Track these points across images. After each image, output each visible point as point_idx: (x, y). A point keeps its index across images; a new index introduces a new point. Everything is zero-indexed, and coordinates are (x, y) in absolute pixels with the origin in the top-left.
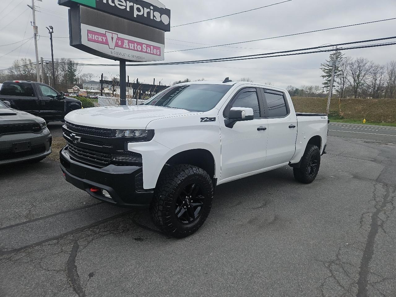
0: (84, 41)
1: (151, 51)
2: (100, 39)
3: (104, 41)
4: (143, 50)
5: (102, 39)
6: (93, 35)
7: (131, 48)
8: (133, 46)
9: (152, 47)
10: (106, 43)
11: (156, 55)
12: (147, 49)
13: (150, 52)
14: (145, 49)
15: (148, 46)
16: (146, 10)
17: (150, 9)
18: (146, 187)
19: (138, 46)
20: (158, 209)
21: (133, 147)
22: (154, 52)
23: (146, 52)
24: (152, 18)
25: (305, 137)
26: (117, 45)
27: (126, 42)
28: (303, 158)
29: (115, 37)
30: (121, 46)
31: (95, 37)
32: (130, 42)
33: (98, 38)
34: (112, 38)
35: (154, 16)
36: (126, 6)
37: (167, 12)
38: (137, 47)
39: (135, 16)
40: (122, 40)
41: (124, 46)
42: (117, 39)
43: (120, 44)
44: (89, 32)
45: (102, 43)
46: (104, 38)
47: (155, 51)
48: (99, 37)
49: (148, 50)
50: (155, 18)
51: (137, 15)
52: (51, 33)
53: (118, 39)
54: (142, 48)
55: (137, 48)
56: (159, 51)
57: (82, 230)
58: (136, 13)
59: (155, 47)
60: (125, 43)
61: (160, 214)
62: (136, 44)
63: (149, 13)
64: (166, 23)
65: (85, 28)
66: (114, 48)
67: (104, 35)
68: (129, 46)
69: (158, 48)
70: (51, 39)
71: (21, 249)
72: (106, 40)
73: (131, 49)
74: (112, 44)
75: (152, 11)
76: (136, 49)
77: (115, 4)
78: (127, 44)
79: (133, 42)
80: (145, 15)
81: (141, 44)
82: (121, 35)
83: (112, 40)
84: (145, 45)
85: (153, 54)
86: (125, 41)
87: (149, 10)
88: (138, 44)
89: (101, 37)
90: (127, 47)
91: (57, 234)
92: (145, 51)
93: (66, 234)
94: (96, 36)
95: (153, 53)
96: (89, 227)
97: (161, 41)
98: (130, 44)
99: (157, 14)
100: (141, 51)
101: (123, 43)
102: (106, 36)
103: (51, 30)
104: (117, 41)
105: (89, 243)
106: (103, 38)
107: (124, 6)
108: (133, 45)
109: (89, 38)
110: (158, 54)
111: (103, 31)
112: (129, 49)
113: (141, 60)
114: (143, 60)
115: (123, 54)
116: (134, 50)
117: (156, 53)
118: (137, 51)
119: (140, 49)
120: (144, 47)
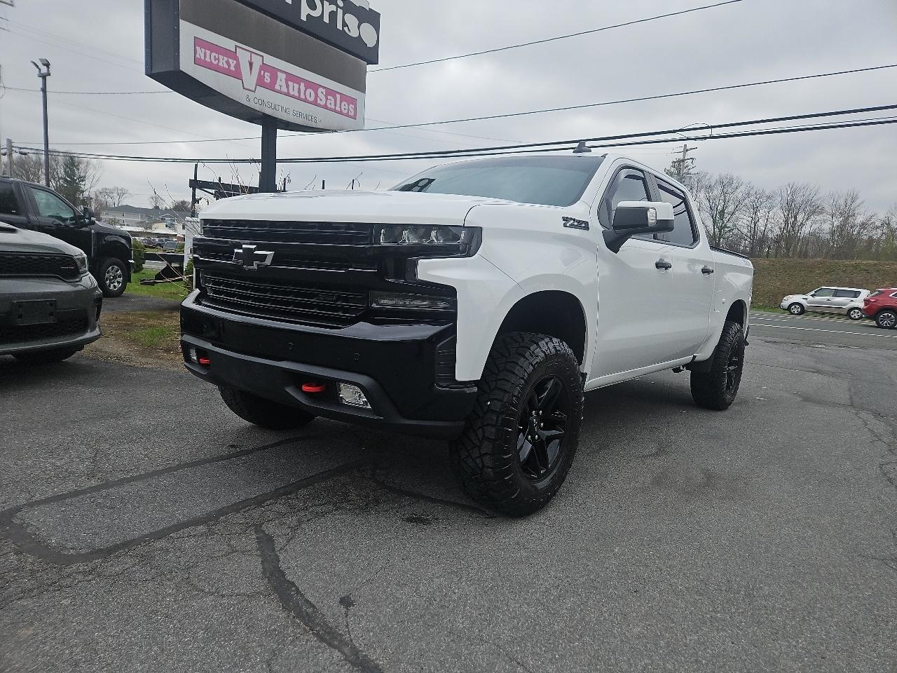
0: (187, 65)
1: (335, 105)
2: (223, 61)
3: (232, 68)
4: (319, 101)
5: (228, 63)
6: (208, 52)
7: (291, 92)
8: (296, 89)
9: (338, 96)
10: (237, 75)
11: (347, 115)
12: (327, 99)
13: (333, 107)
14: (323, 98)
15: (330, 92)
16: (329, 8)
17: (338, 6)
18: (461, 375)
19: (309, 91)
20: (480, 436)
21: (431, 270)
22: (343, 110)
23: (325, 107)
24: (340, 26)
25: (724, 299)
26: (260, 82)
27: (281, 76)
28: (718, 348)
29: (257, 61)
30: (271, 87)
31: (211, 57)
32: (290, 78)
33: (218, 59)
34: (251, 64)
35: (345, 24)
37: (372, 18)
38: (305, 91)
39: (304, 18)
40: (274, 72)
41: (277, 87)
42: (261, 68)
43: (267, 81)
44: (198, 42)
45: (227, 72)
46: (233, 63)
47: (345, 106)
48: (221, 57)
49: (329, 101)
50: (346, 29)
51: (309, 16)
52: (44, 77)
53: (264, 67)
54: (316, 96)
55: (305, 94)
56: (353, 107)
57: (259, 502)
58: (305, 11)
59: (344, 98)
60: (279, 79)
61: (487, 447)
62: (302, 84)
63: (333, 15)
64: (371, 44)
65: (188, 31)
66: (253, 89)
67: (233, 55)
68: (288, 86)
69: (352, 101)
70: (44, 90)
71: (116, 548)
72: (238, 66)
73: (293, 96)
74: (250, 79)
75: (340, 12)
76: (302, 96)
78: (283, 83)
79: (297, 80)
80: (326, 20)
81: (315, 87)
82: (271, 60)
83: (251, 69)
84: (324, 91)
85: (341, 113)
86: (279, 74)
87: (333, 8)
88: (309, 85)
89: (226, 59)
90: (284, 89)
91: (198, 513)
92: (323, 103)
93: (222, 512)
94: (214, 54)
95: (340, 110)
96: (276, 495)
97: (359, 84)
98: (291, 83)
99: (351, 20)
100: (315, 103)
101: (274, 79)
102: (236, 58)
103: (44, 69)
104: (262, 72)
105: (294, 529)
106: (231, 61)
108: (296, 86)
109: (198, 56)
110: (352, 114)
111: (229, 44)
112: (288, 94)
113: (314, 125)
114: (320, 126)
115: (275, 106)
116: (299, 98)
117: (346, 112)
118: (305, 101)
119: (312, 99)
120: (321, 93)
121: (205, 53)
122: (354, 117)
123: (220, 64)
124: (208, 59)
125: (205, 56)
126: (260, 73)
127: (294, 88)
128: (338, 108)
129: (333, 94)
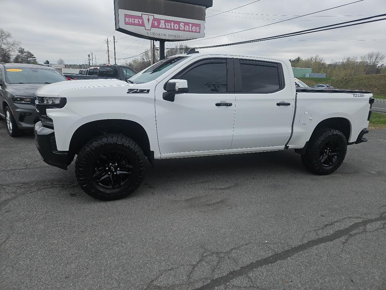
1: (189, 29)
2: (136, 21)
3: (141, 23)
4: (181, 29)
5: (139, 21)
7: (167, 27)
8: (169, 26)
9: (190, 25)
10: (143, 25)
11: (196, 32)
12: (185, 27)
14: (183, 27)
15: (185, 24)
18: (60, 148)
19: (176, 25)
21: (48, 113)
23: (184, 30)
25: (311, 118)
26: (153, 26)
27: (163, 22)
28: (309, 143)
29: (151, 18)
30: (158, 27)
31: (131, 20)
32: (166, 21)
34: (148, 20)
40: (159, 21)
41: (160, 26)
42: (153, 20)
43: (156, 24)
44: (126, 16)
45: (139, 25)
46: (141, 21)
47: (194, 28)
48: (136, 19)
53: (155, 19)
54: (179, 27)
55: (174, 27)
59: (193, 25)
60: (161, 23)
62: (172, 23)
66: (150, 29)
67: (141, 18)
68: (165, 25)
73: (168, 29)
74: (148, 25)
76: (172, 28)
78: (163, 24)
79: (170, 22)
81: (179, 23)
82: (157, 16)
83: (148, 21)
85: (192, 32)
86: (161, 21)
88: (175, 22)
90: (164, 27)
94: (133, 19)
95: (192, 30)
97: (201, 17)
98: (167, 24)
100: (179, 30)
101: (159, 23)
104: (154, 22)
106: (140, 20)
108: (169, 24)
109: (126, 21)
110: (198, 31)
111: (139, 14)
112: (166, 28)
113: (178, 39)
114: (181, 38)
115: (160, 34)
116: (171, 29)
117: (194, 31)
118: (174, 29)
119: (177, 28)
120: (182, 25)
121: (129, 20)
123: (136, 22)
126: (152, 22)
127: (168, 26)
128: (190, 30)
129: (187, 24)
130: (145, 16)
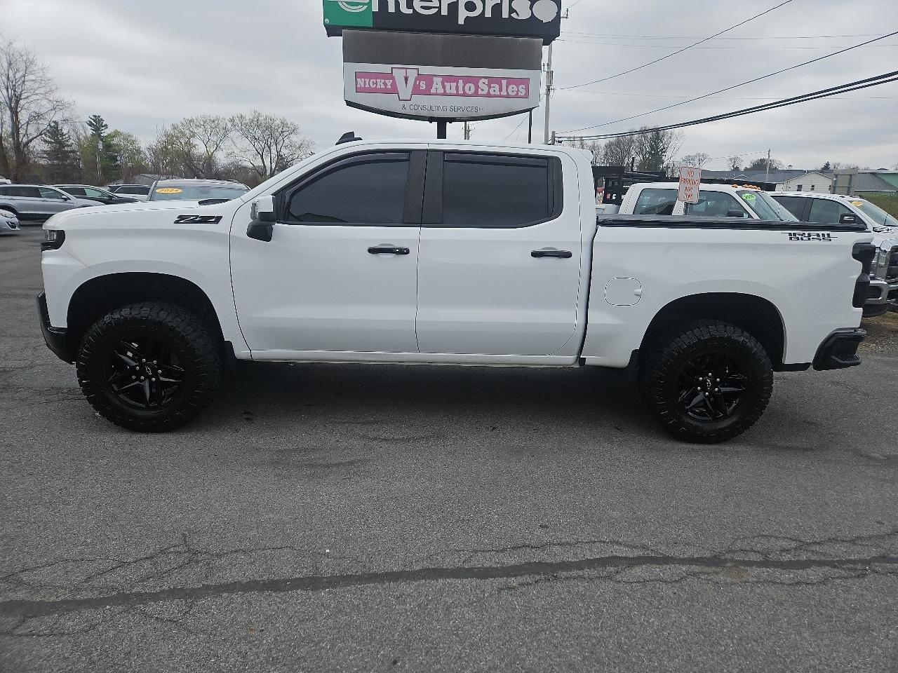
1: (501, 90)
3: (389, 87)
4: (480, 92)
5: (385, 83)
6: (367, 80)
7: (448, 91)
8: (453, 88)
9: (504, 82)
10: (394, 90)
11: (517, 96)
12: (490, 87)
13: (497, 93)
14: (485, 88)
15: (492, 80)
16: (492, 3)
19: (468, 85)
22: (510, 93)
23: (489, 95)
24: (505, 15)
25: (635, 289)
26: (416, 91)
27: (437, 81)
28: (642, 355)
29: (412, 74)
30: (427, 92)
31: (370, 83)
32: (447, 79)
33: (376, 83)
34: (406, 79)
35: (512, 11)
36: (440, 8)
38: (464, 87)
39: (461, 21)
40: (429, 79)
41: (433, 91)
42: (416, 79)
43: (423, 87)
44: (359, 75)
45: (385, 91)
46: (389, 82)
47: (513, 88)
48: (378, 80)
49: (492, 89)
50: (514, 15)
51: (467, 19)
53: (420, 77)
54: (477, 87)
55: (464, 89)
56: (524, 87)
58: (463, 15)
59: (510, 81)
60: (435, 83)
62: (461, 81)
63: (497, 7)
64: (548, 18)
66: (409, 99)
67: (390, 76)
68: (444, 87)
69: (525, 81)
72: (394, 84)
73: (450, 95)
74: (405, 91)
75: (506, 2)
76: (461, 92)
77: (414, 10)
78: (440, 86)
79: (454, 79)
80: (488, 14)
81: (475, 80)
82: (426, 70)
83: (406, 83)
84: (486, 81)
85: (508, 96)
86: (435, 79)
88: (467, 79)
89: (383, 81)
90: (441, 91)
92: (485, 92)
94: (372, 80)
95: (507, 93)
97: (533, 62)
98: (447, 85)
100: (476, 94)
101: (430, 84)
102: (393, 78)
104: (418, 82)
106: (387, 81)
107: (436, 8)
108: (454, 85)
109: (358, 86)
110: (523, 94)
111: (385, 68)
112: (445, 94)
113: (475, 115)
114: (481, 113)
115: (431, 107)
116: (457, 95)
117: (514, 94)
118: (465, 95)
119: (472, 92)
120: (483, 85)
121: (365, 82)
122: (526, 96)
123: (379, 86)
124: (367, 86)
125: (365, 84)
126: (415, 82)
127: (451, 87)
128: (504, 93)
129: (498, 81)
130: (399, 72)
